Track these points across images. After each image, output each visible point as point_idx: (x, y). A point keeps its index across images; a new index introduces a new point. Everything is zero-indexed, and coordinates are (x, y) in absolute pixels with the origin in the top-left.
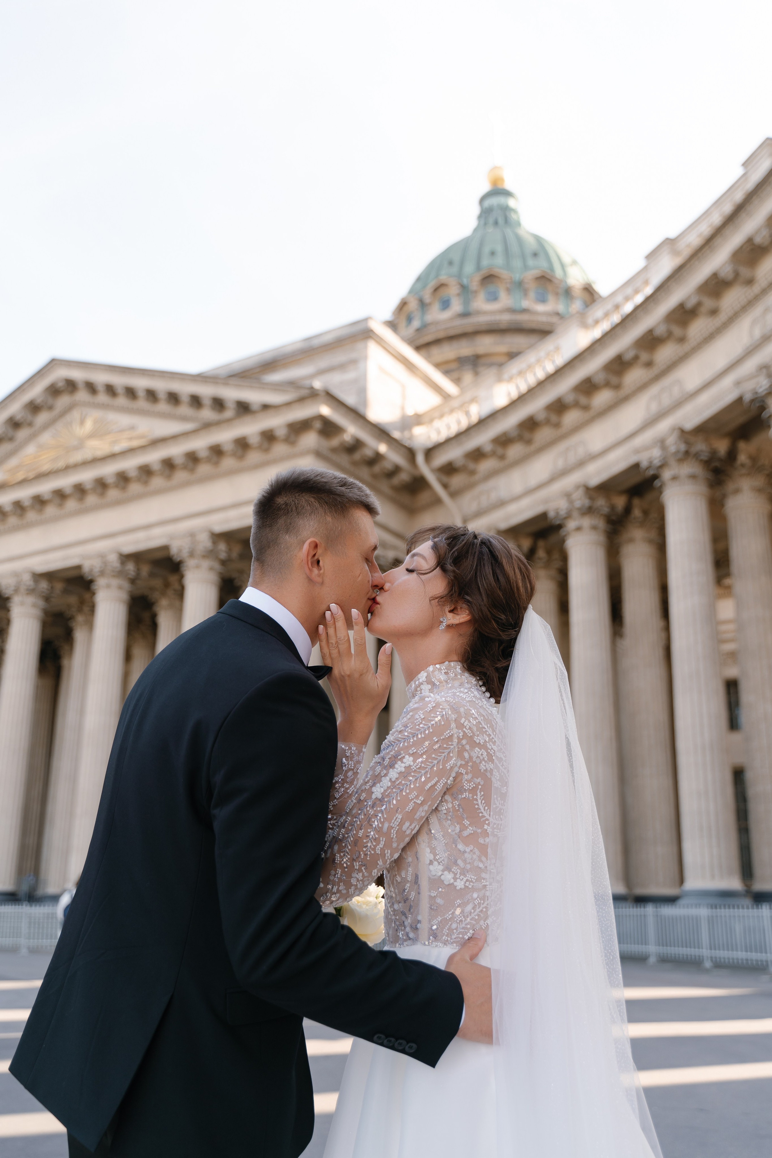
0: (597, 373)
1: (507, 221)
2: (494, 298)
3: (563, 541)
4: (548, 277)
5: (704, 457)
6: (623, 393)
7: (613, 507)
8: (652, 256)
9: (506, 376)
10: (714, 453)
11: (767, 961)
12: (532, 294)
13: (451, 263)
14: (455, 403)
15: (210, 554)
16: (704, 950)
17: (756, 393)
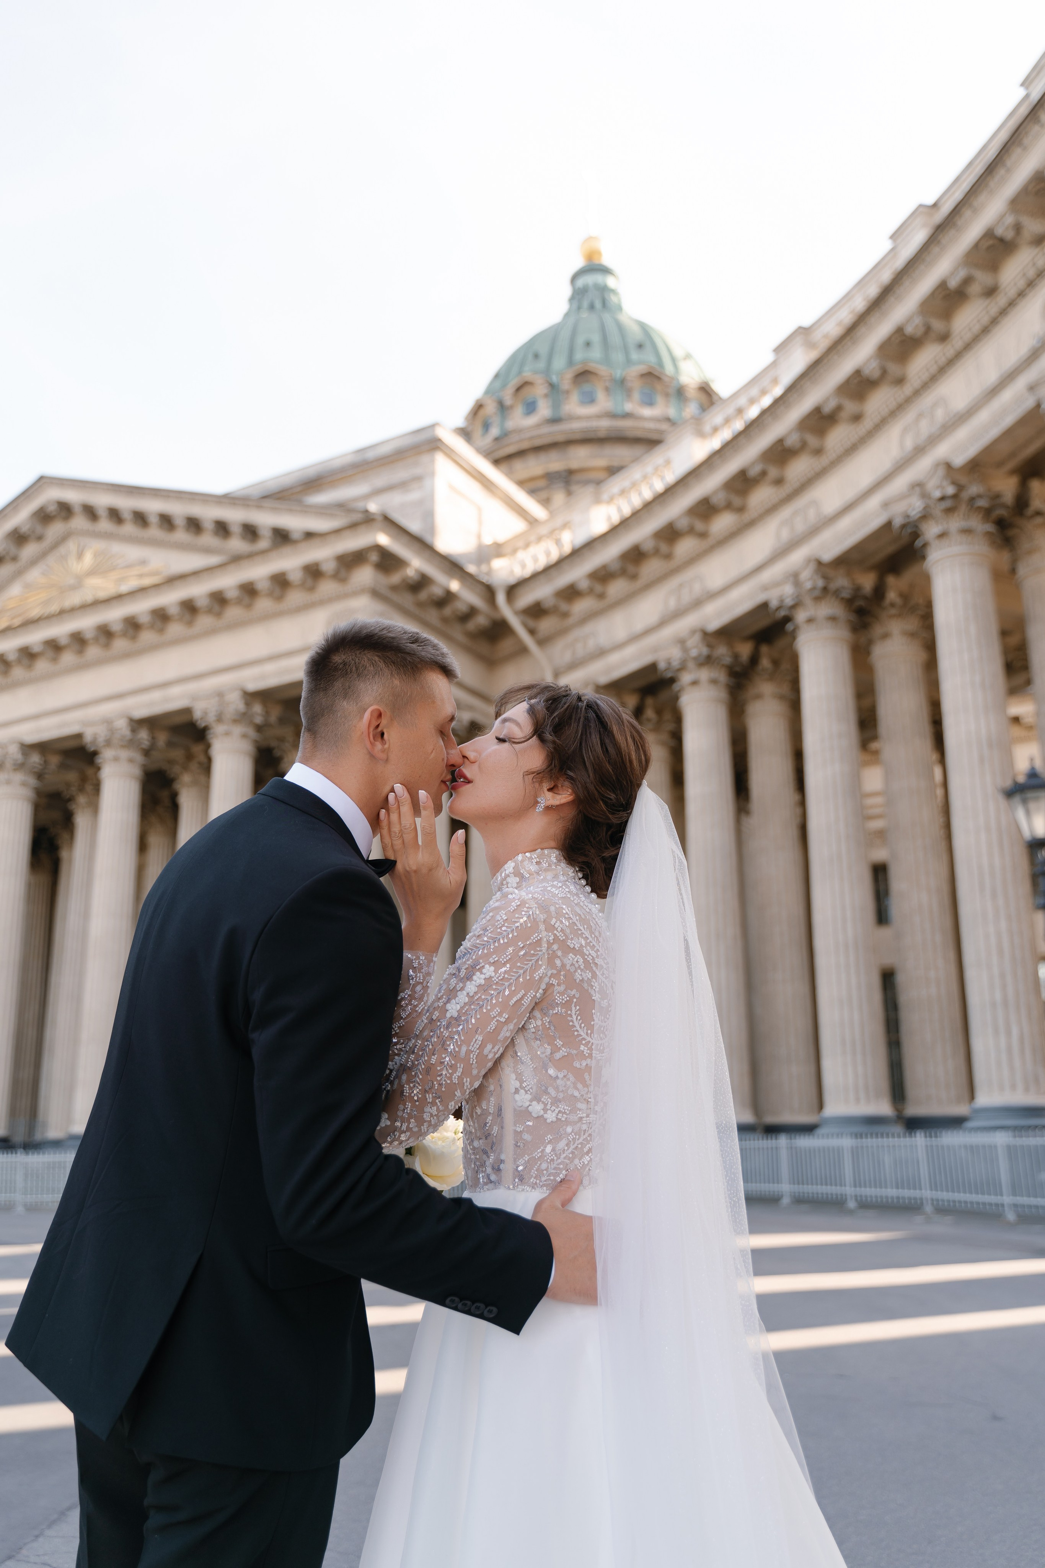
0: (715, 492)
1: (604, 303)
2: (590, 400)
3: (676, 698)
4: (656, 374)
5: (846, 594)
6: (747, 517)
7: (736, 656)
8: (781, 349)
9: (605, 496)
10: (857, 590)
11: (921, 1199)
12: (636, 396)
13: (536, 356)
14: (543, 530)
15: (243, 718)
16: (848, 1188)
17: (908, 516)
